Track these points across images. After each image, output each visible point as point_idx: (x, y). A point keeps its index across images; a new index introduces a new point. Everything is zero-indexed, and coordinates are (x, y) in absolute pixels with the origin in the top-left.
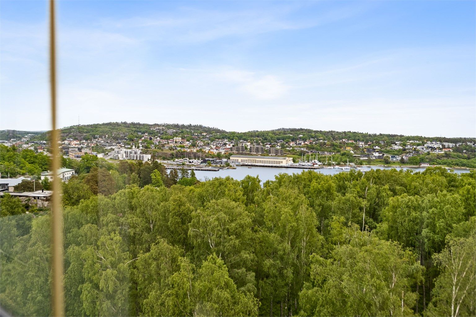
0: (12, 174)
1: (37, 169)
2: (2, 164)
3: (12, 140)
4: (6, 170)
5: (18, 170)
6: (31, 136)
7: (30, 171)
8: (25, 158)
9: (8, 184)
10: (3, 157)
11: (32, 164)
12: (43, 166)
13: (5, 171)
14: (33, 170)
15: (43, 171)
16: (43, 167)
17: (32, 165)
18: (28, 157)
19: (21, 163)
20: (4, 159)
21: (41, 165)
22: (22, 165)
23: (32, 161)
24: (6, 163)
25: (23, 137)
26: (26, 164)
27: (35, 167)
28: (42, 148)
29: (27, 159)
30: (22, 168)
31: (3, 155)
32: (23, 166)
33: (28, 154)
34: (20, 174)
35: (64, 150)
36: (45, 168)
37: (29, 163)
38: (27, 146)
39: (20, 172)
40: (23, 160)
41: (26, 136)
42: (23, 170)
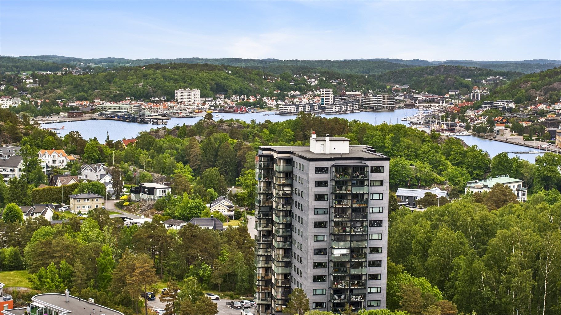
0: (425, 181)
1: (463, 175)
2: (414, 163)
3: (451, 93)
4: (418, 175)
5: (435, 175)
6: (494, 80)
7: (452, 178)
8: (447, 155)
9: (417, 197)
10: (415, 152)
11: (457, 165)
12: (475, 170)
13: (416, 177)
14: (457, 178)
15: (474, 179)
16: (474, 172)
17: (456, 167)
18: (452, 152)
19: (441, 164)
20: (416, 156)
21: (470, 169)
22: (441, 167)
23: (457, 160)
24: (419, 163)
25: (477, 83)
26: (447, 166)
27: (460, 173)
28: (505, 121)
29: (451, 157)
30: (441, 171)
31: (415, 149)
32: (442, 169)
33: (453, 148)
34: (436, 183)
35: (547, 129)
36: (477, 174)
37: (453, 164)
38: (476, 114)
39: (438, 179)
40: (444, 158)
41: (484, 82)
42: (442, 176)
